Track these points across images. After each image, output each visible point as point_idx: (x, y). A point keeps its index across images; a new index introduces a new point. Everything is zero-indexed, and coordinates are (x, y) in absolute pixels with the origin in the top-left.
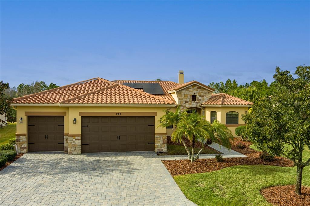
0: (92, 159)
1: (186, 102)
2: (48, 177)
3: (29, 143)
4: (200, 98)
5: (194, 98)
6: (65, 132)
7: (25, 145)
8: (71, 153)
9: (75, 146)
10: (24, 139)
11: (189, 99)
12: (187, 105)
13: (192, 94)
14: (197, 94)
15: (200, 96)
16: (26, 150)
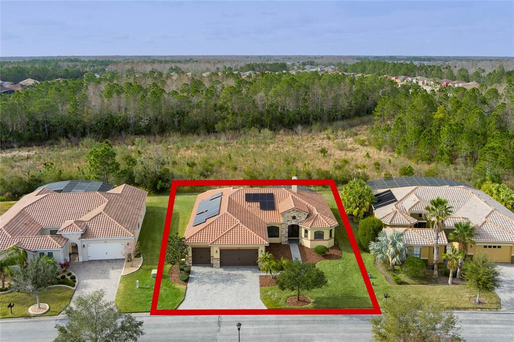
0: (227, 272)
1: (288, 221)
2: (210, 285)
3: (193, 261)
4: (299, 218)
5: (294, 218)
6: (211, 255)
7: (191, 262)
8: (215, 267)
9: (217, 264)
10: (191, 259)
11: (290, 219)
12: (289, 223)
13: (293, 215)
14: (295, 215)
15: (299, 217)
16: (191, 265)
